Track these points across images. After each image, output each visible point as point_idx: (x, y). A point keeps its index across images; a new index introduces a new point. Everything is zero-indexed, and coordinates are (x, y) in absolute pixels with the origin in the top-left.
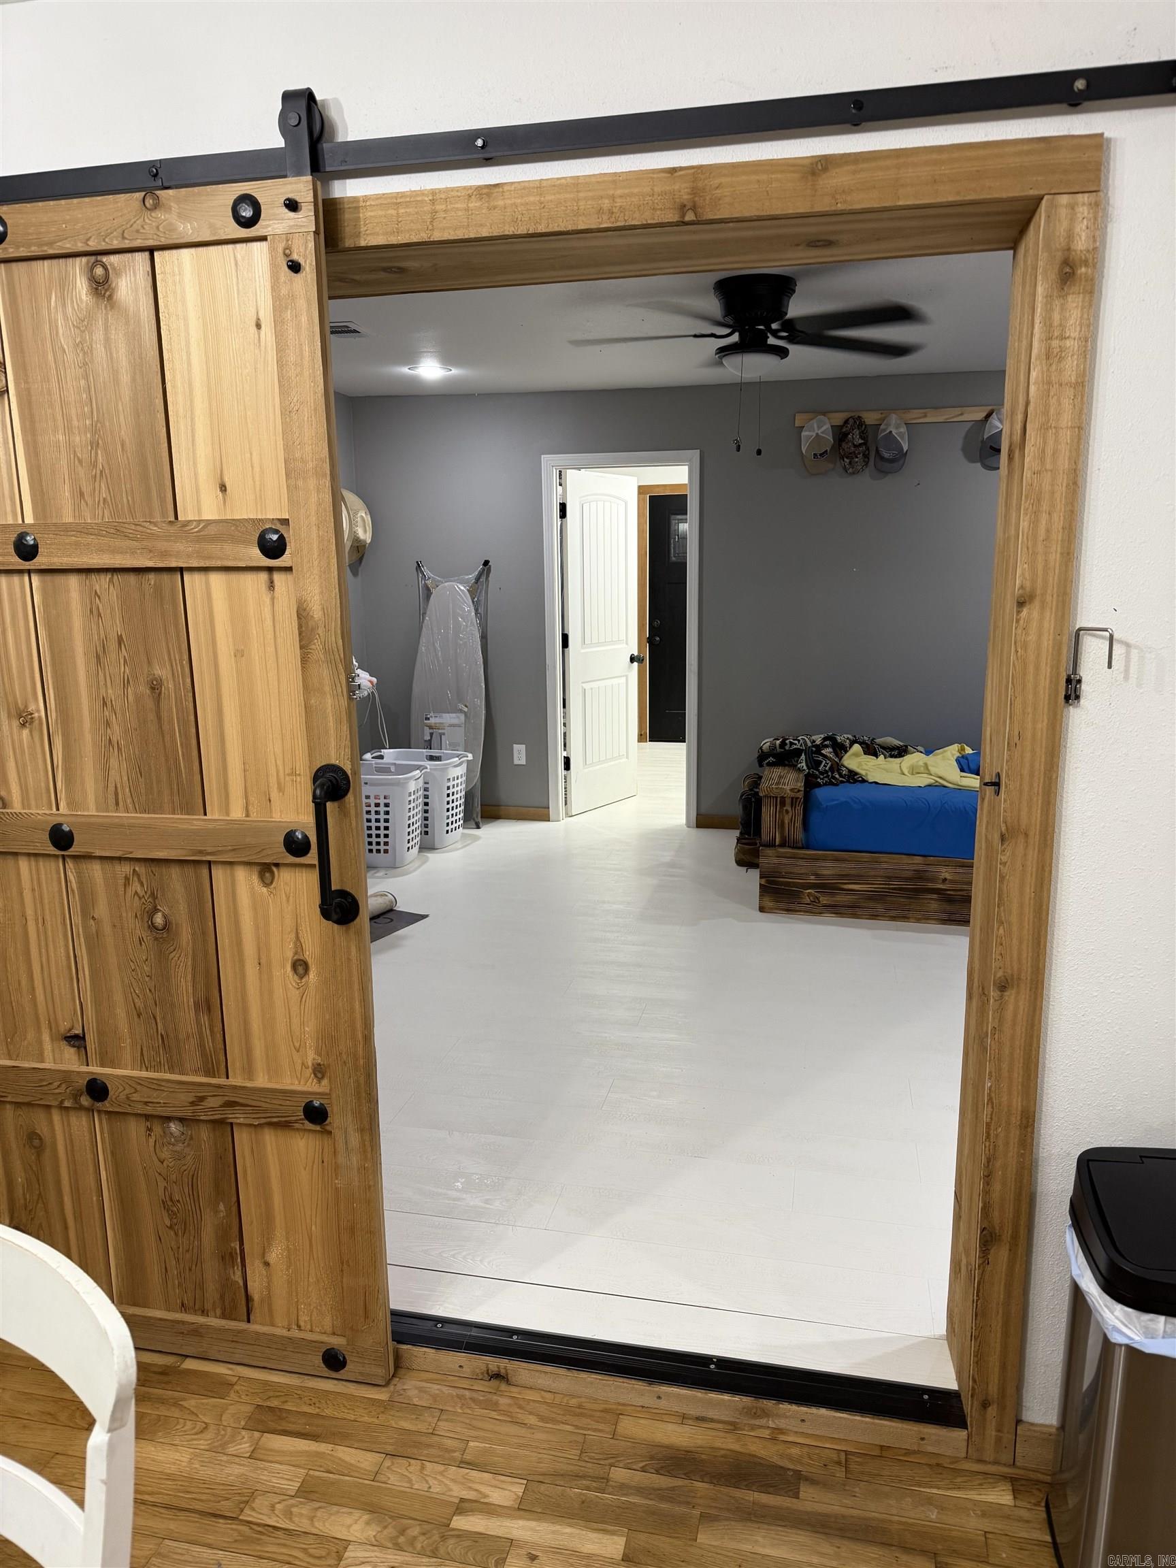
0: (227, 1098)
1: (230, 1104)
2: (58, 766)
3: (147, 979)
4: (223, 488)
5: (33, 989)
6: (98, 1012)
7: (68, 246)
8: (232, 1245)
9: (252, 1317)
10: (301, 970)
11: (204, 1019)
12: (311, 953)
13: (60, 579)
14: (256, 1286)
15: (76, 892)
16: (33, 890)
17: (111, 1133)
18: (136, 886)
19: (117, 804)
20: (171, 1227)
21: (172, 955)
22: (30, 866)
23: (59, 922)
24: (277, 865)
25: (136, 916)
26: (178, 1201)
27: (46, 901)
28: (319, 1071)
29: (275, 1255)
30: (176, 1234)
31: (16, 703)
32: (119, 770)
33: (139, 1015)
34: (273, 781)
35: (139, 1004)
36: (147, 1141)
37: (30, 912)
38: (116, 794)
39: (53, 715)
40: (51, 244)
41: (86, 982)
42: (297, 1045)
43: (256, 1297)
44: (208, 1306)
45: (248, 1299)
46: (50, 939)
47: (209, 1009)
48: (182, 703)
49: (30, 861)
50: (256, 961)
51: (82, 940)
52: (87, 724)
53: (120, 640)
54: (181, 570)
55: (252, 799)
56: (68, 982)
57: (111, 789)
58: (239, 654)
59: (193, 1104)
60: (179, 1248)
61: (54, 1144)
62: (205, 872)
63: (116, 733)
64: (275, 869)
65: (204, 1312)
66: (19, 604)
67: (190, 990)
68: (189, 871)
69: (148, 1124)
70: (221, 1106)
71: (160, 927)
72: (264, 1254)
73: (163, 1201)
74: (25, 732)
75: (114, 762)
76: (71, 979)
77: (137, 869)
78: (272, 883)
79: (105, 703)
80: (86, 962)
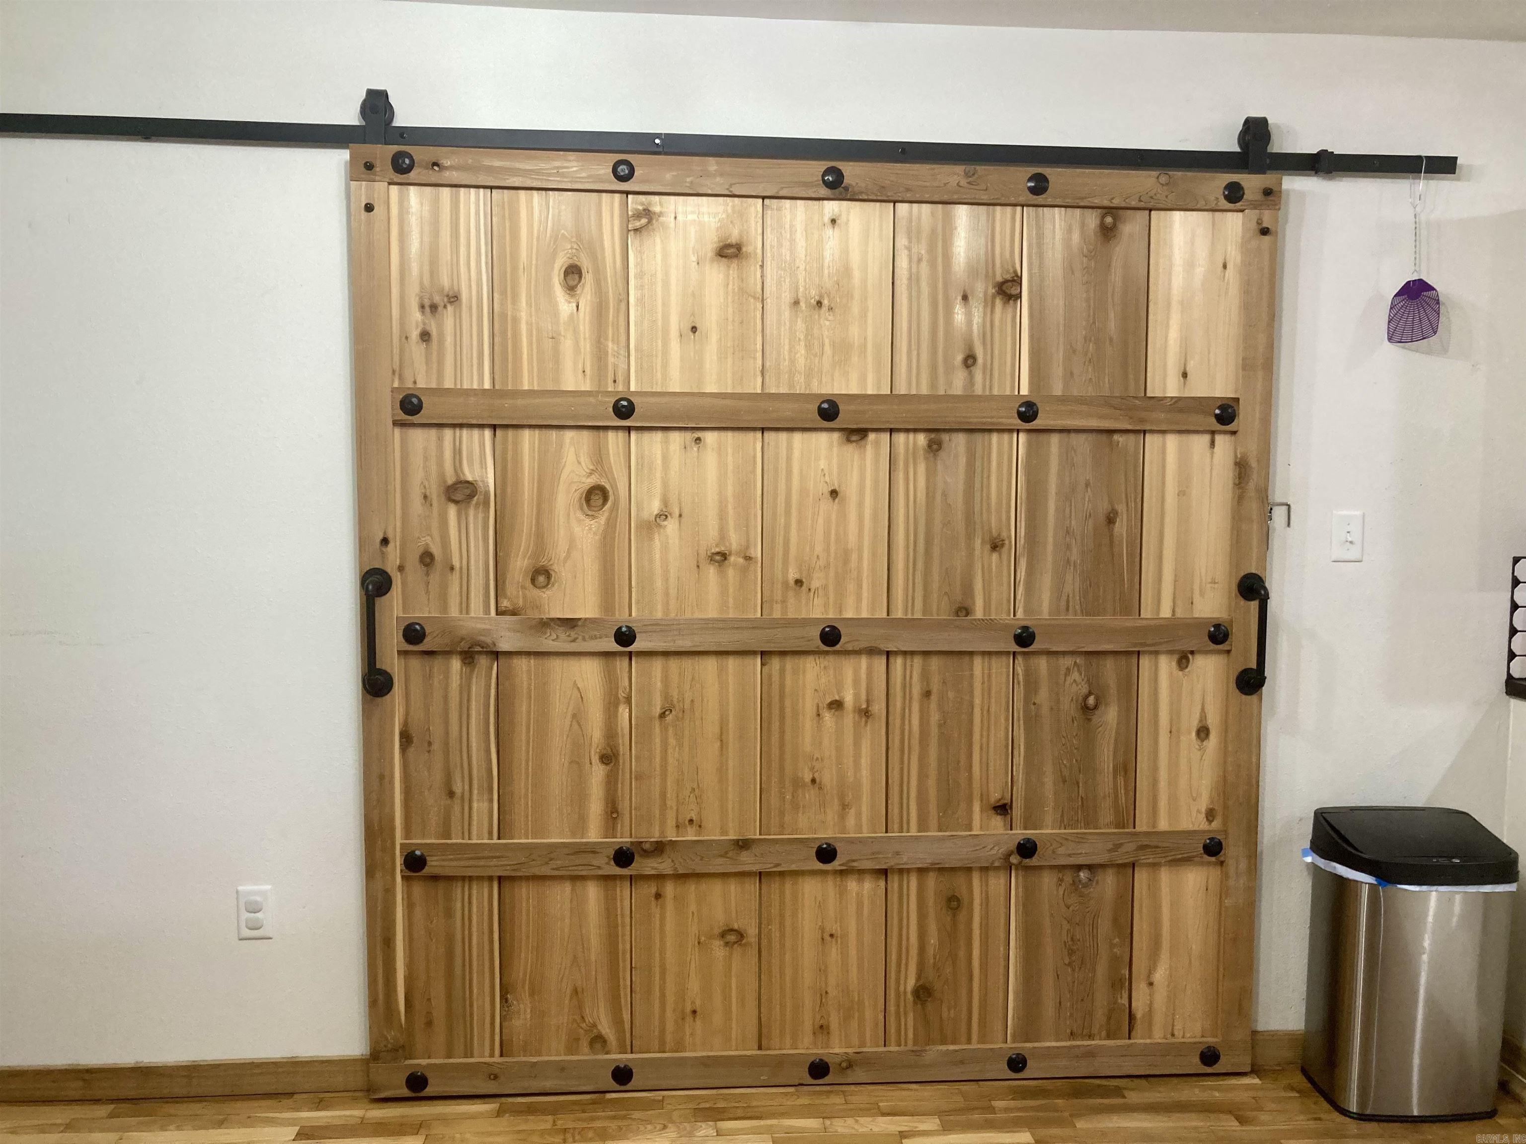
0: (1140, 843)
1: (1143, 847)
2: (1020, 581)
3: (1075, 751)
4: (1185, 375)
5: (971, 766)
6: (1028, 781)
7: (1096, 201)
8: (1123, 972)
9: (1133, 1034)
10: (1203, 735)
11: (1121, 780)
12: (1213, 721)
13: (1043, 437)
14: (1139, 1006)
15: (1022, 683)
16: (983, 683)
17: (1026, 888)
18: (1075, 675)
19: (1068, 609)
20: (1070, 964)
21: (1100, 729)
22: (983, 662)
23: (1003, 708)
24: (1192, 653)
25: (1072, 700)
26: (1079, 940)
27: (993, 692)
28: (1210, 815)
29: (1160, 975)
30: (1073, 970)
31: (991, 532)
32: (1072, 584)
33: (1064, 781)
34: (1196, 587)
35: (1066, 773)
36: (1057, 890)
37: (977, 701)
38: (1068, 602)
39: (1021, 541)
40: (1082, 199)
41: (1020, 760)
42: (1194, 795)
43: (1139, 1014)
44: (1095, 1030)
45: (1131, 1017)
46: (993, 721)
47: (1126, 772)
48: (1132, 531)
49: (983, 659)
50: (1169, 730)
51: (1022, 722)
52: (1050, 548)
53: (1087, 485)
54: (1145, 432)
55: (1179, 602)
56: (1003, 757)
57: (1064, 598)
58: (1182, 494)
59: (1110, 851)
60: (1074, 982)
61: (971, 903)
62: (1135, 660)
63: (1075, 555)
64: (1190, 656)
65: (1090, 1037)
66: (1006, 457)
67: (1111, 758)
68: (1123, 660)
69: (1060, 875)
70: (1135, 850)
71: (1091, 707)
72: (1149, 976)
73: (1065, 942)
74: (995, 556)
75: (1069, 578)
76: (1007, 755)
77: (1078, 661)
78: (1187, 667)
79: (1068, 532)
80: (1022, 740)
